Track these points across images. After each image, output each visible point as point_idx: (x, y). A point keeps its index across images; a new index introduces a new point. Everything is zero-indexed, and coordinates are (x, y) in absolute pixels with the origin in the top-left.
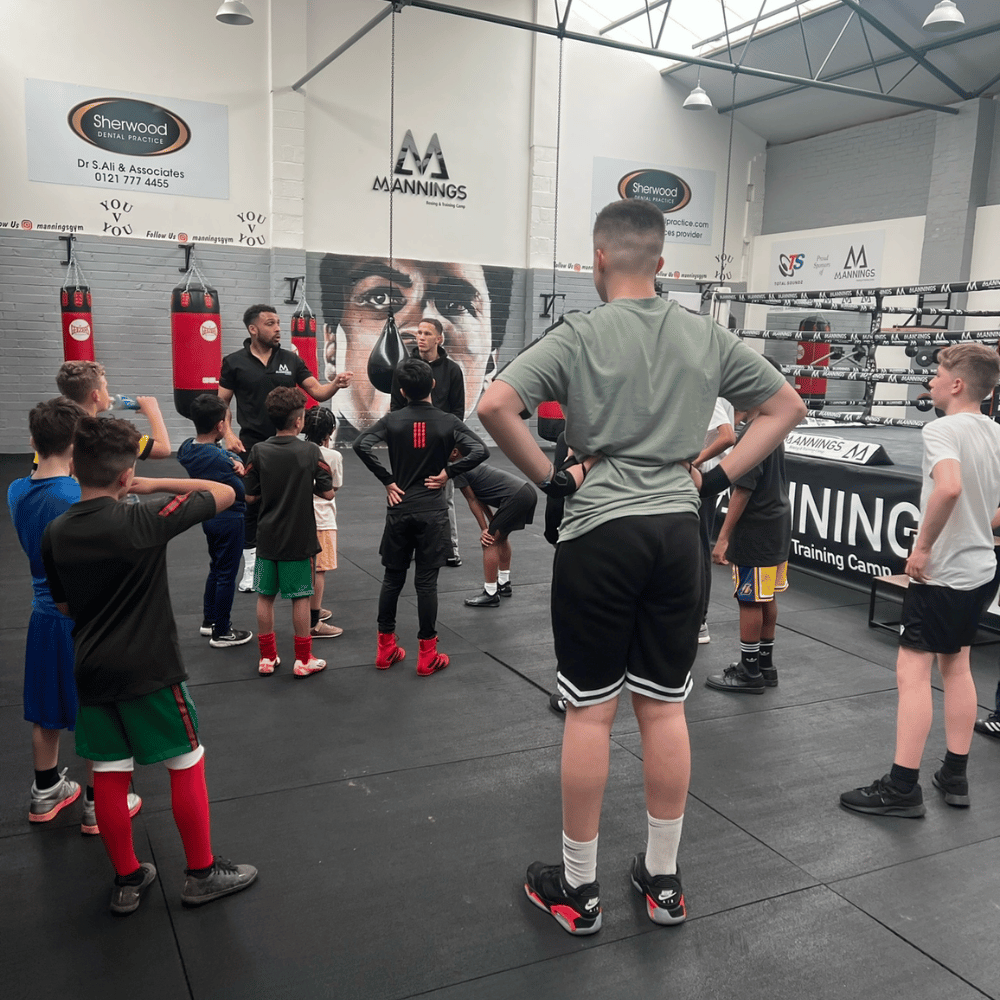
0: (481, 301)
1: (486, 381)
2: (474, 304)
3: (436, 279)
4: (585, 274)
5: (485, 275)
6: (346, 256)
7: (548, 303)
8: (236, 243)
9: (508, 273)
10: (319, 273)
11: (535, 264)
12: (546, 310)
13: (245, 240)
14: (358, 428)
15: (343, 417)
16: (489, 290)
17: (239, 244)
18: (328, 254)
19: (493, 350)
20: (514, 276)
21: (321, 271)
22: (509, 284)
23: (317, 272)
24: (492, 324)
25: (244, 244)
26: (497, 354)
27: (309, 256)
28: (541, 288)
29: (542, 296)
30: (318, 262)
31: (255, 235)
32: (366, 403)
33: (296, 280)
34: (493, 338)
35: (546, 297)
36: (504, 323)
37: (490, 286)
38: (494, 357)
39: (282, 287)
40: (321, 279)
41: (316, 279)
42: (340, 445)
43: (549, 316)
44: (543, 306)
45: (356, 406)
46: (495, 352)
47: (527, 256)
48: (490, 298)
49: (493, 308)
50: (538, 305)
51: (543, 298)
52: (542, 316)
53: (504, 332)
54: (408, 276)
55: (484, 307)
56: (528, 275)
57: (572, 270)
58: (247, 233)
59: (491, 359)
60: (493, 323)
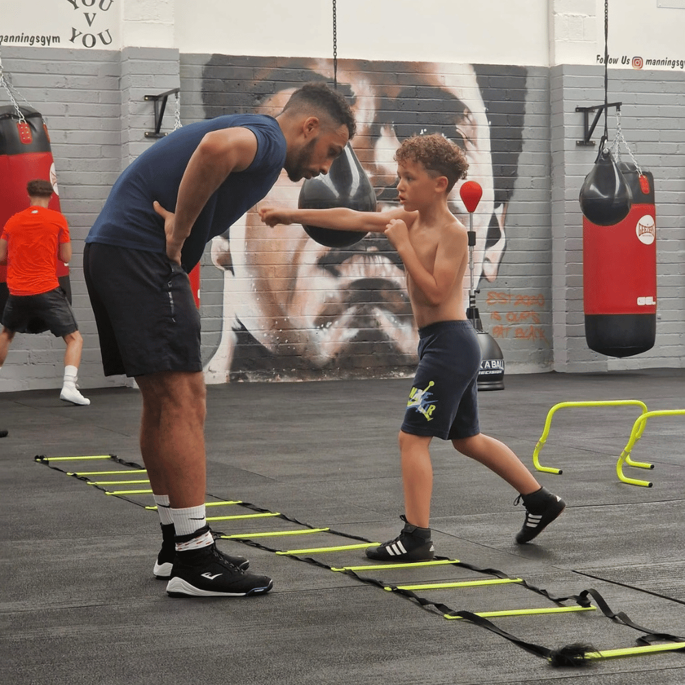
0: (473, 124)
1: (487, 260)
2: (461, 129)
3: (396, 90)
4: (652, 72)
5: (479, 80)
6: (244, 58)
7: (591, 122)
8: (65, 44)
9: (518, 74)
10: (200, 88)
11: (563, 58)
12: (588, 134)
13: (79, 39)
14: (268, 346)
15: (243, 328)
16: (487, 105)
17: (71, 46)
18: (214, 55)
19: (496, 206)
20: (529, 80)
21: (204, 84)
22: (521, 95)
23: (197, 85)
24: (494, 163)
25: (78, 44)
26: (505, 214)
27: (184, 60)
28: (573, 98)
29: (579, 110)
30: (198, 69)
31: (94, 30)
32: (282, 303)
33: (165, 98)
34: (496, 187)
35: (585, 111)
36: (515, 159)
37: (487, 96)
38: (499, 218)
39: (142, 110)
40: (204, 98)
41: (196, 98)
42: (238, 376)
43: (593, 145)
44: (582, 127)
45: (264, 308)
46: (500, 210)
47: (550, 45)
48: (489, 118)
49: (494, 136)
50: (572, 126)
51: (580, 115)
52: (580, 144)
53: (515, 175)
54: (348, 87)
55: (479, 135)
56: (553, 76)
57: (629, 66)
58: (83, 27)
59: (494, 221)
60: (495, 160)
